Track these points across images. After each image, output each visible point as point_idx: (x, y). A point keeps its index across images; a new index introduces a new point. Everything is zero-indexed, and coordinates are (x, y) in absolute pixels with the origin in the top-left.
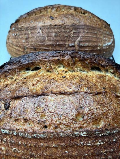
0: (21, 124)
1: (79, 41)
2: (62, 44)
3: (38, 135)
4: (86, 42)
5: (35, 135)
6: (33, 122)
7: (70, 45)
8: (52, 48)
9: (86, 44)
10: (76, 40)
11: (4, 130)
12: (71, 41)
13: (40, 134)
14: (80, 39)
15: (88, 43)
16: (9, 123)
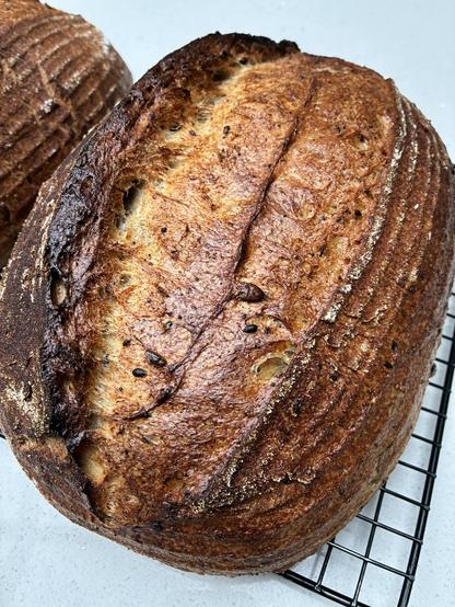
0: (328, 267)
1: (51, 81)
2: (25, 126)
3: (373, 234)
4: (68, 72)
5: (371, 241)
6: (335, 236)
7: (47, 110)
8: (9, 160)
9: (75, 75)
10: (42, 84)
11: (329, 313)
12: (34, 97)
13: (371, 230)
14: (48, 73)
15: (75, 70)
16: (310, 299)
